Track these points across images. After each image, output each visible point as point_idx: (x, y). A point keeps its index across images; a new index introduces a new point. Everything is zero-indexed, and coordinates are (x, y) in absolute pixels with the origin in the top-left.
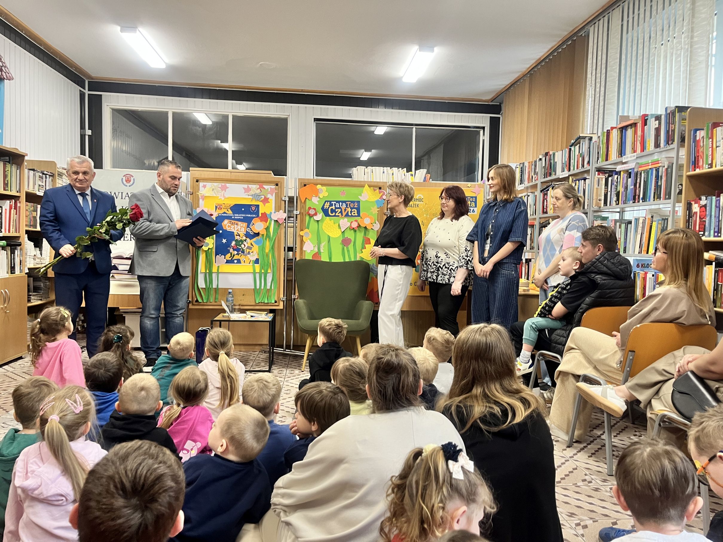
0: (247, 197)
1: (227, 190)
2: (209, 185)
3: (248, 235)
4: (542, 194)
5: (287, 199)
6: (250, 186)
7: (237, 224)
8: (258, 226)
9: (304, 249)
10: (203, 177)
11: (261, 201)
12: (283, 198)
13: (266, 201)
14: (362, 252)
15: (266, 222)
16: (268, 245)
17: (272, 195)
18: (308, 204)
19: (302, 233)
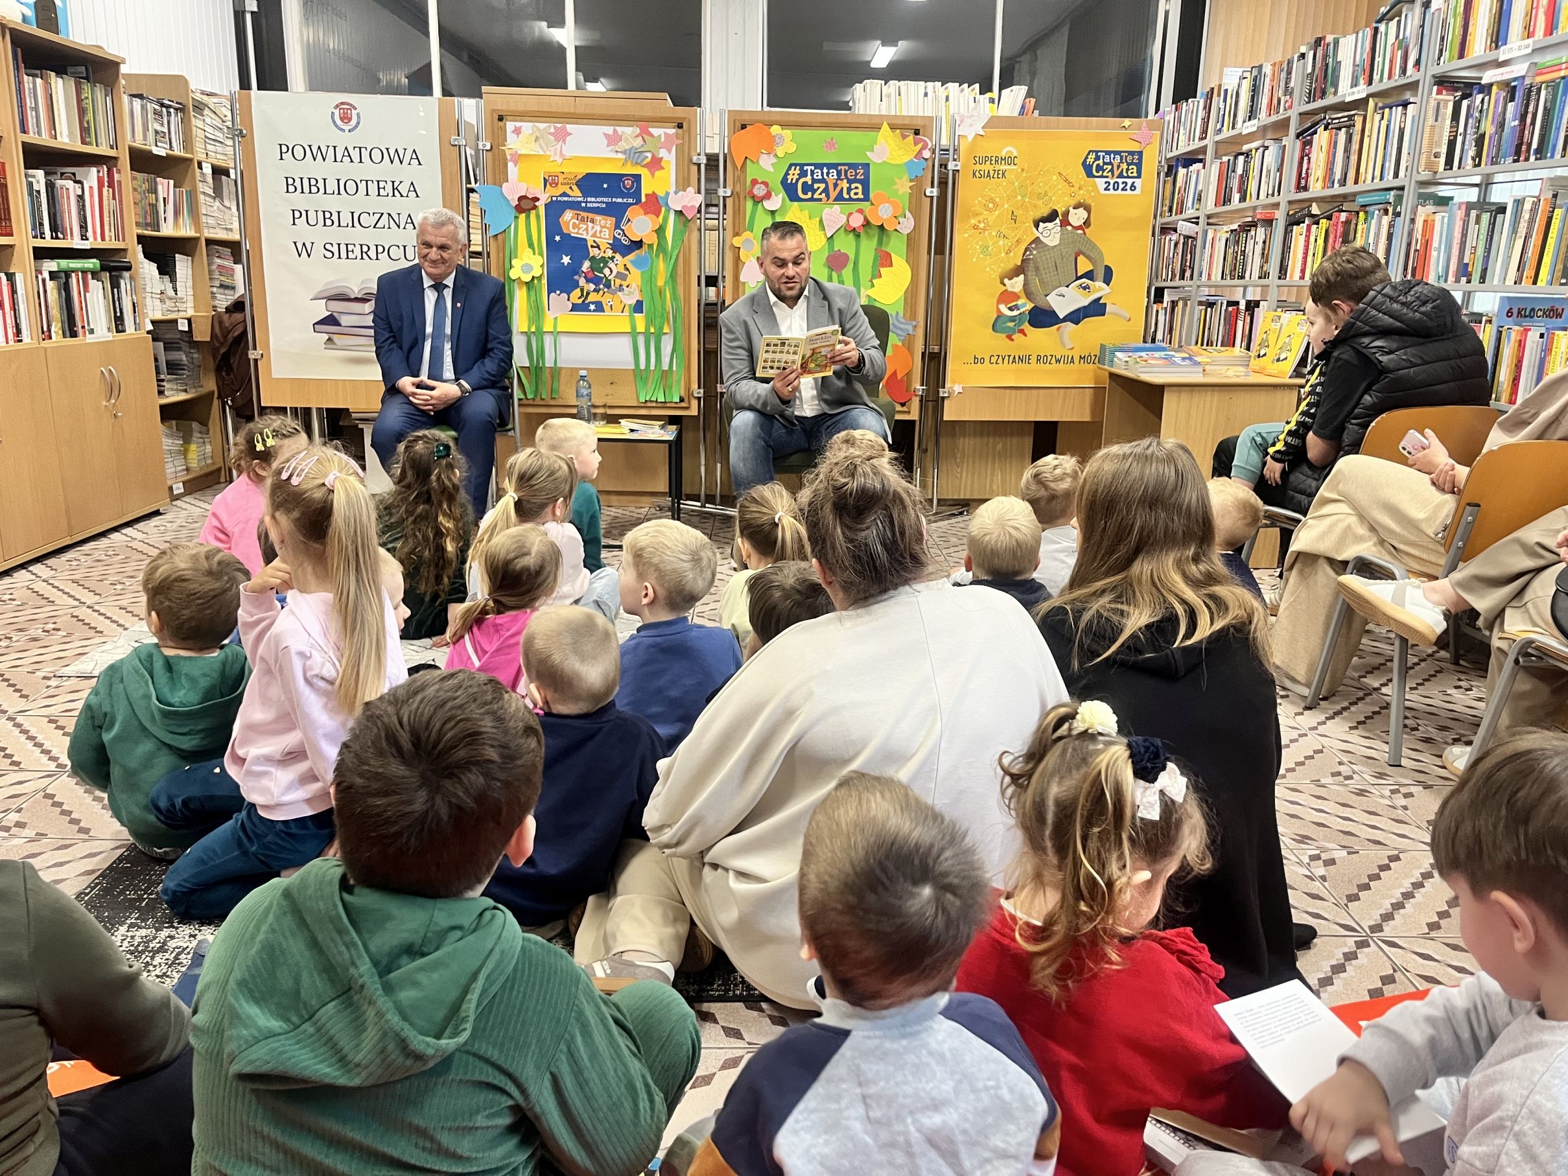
0: (614, 155)
1: (568, 139)
2: (527, 127)
3: (618, 247)
4: (1298, 143)
5: (703, 160)
6: (619, 129)
7: (593, 221)
8: (640, 225)
9: (742, 279)
10: (512, 107)
11: (644, 166)
12: (695, 159)
13: (656, 164)
14: (873, 286)
15: (658, 216)
16: (662, 268)
17: (670, 151)
18: (751, 172)
19: (737, 241)
